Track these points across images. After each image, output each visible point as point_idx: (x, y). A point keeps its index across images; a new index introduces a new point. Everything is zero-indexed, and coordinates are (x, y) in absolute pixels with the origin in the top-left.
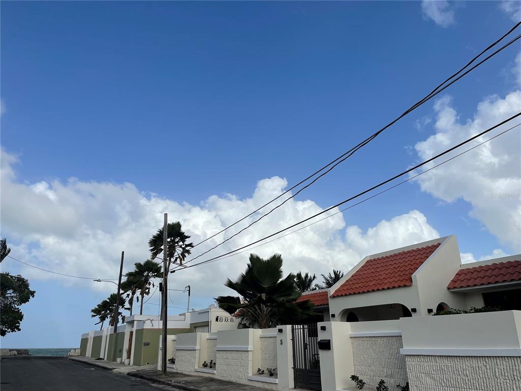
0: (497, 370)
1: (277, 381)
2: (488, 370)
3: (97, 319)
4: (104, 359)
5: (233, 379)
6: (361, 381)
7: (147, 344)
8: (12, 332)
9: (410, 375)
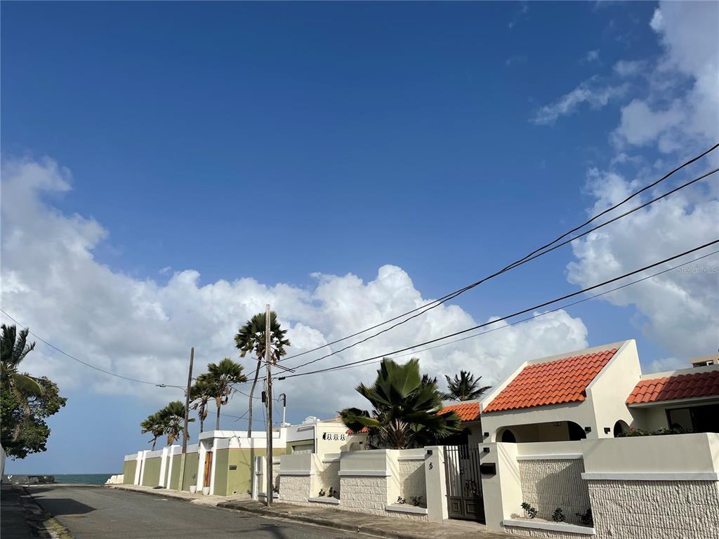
0: (690, 495)
1: (427, 511)
2: (681, 495)
3: (150, 435)
4: (165, 488)
5: (365, 510)
6: (533, 510)
7: (233, 468)
8: (36, 452)
9: (593, 502)
